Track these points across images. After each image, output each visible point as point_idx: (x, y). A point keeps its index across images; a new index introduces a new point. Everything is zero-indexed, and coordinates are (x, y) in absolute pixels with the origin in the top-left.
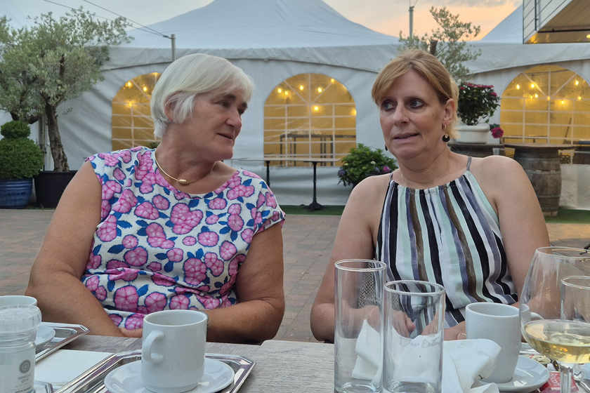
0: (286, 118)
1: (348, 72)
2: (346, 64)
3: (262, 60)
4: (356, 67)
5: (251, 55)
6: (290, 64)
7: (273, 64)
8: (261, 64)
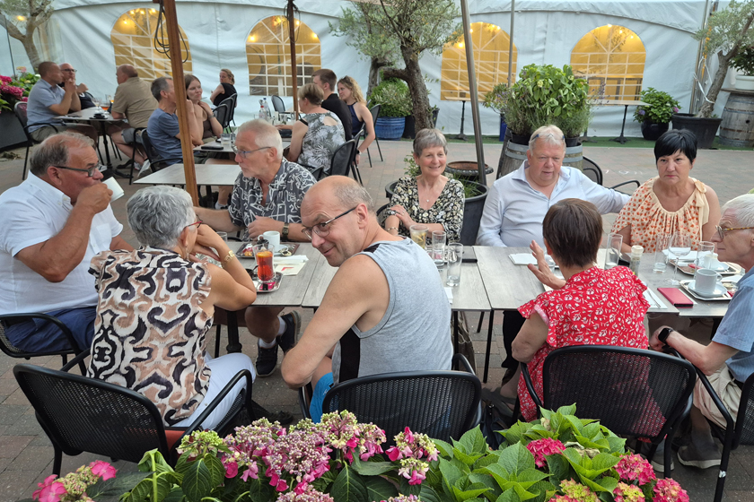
0: (588, 64)
1: (644, 25)
2: (644, 19)
3: (575, 13)
4: (652, 21)
5: (566, 7)
6: (597, 17)
7: (583, 16)
8: (573, 16)
